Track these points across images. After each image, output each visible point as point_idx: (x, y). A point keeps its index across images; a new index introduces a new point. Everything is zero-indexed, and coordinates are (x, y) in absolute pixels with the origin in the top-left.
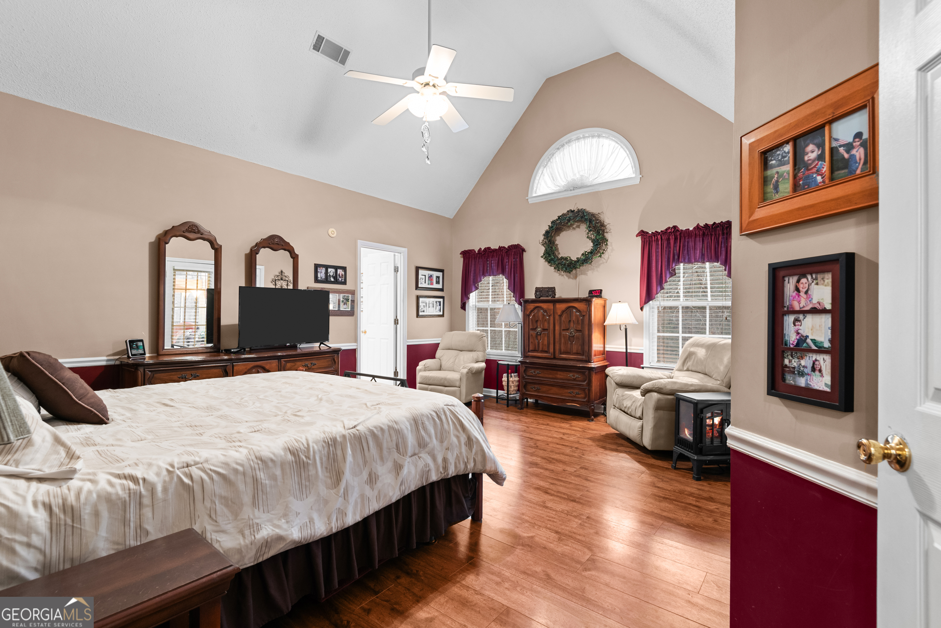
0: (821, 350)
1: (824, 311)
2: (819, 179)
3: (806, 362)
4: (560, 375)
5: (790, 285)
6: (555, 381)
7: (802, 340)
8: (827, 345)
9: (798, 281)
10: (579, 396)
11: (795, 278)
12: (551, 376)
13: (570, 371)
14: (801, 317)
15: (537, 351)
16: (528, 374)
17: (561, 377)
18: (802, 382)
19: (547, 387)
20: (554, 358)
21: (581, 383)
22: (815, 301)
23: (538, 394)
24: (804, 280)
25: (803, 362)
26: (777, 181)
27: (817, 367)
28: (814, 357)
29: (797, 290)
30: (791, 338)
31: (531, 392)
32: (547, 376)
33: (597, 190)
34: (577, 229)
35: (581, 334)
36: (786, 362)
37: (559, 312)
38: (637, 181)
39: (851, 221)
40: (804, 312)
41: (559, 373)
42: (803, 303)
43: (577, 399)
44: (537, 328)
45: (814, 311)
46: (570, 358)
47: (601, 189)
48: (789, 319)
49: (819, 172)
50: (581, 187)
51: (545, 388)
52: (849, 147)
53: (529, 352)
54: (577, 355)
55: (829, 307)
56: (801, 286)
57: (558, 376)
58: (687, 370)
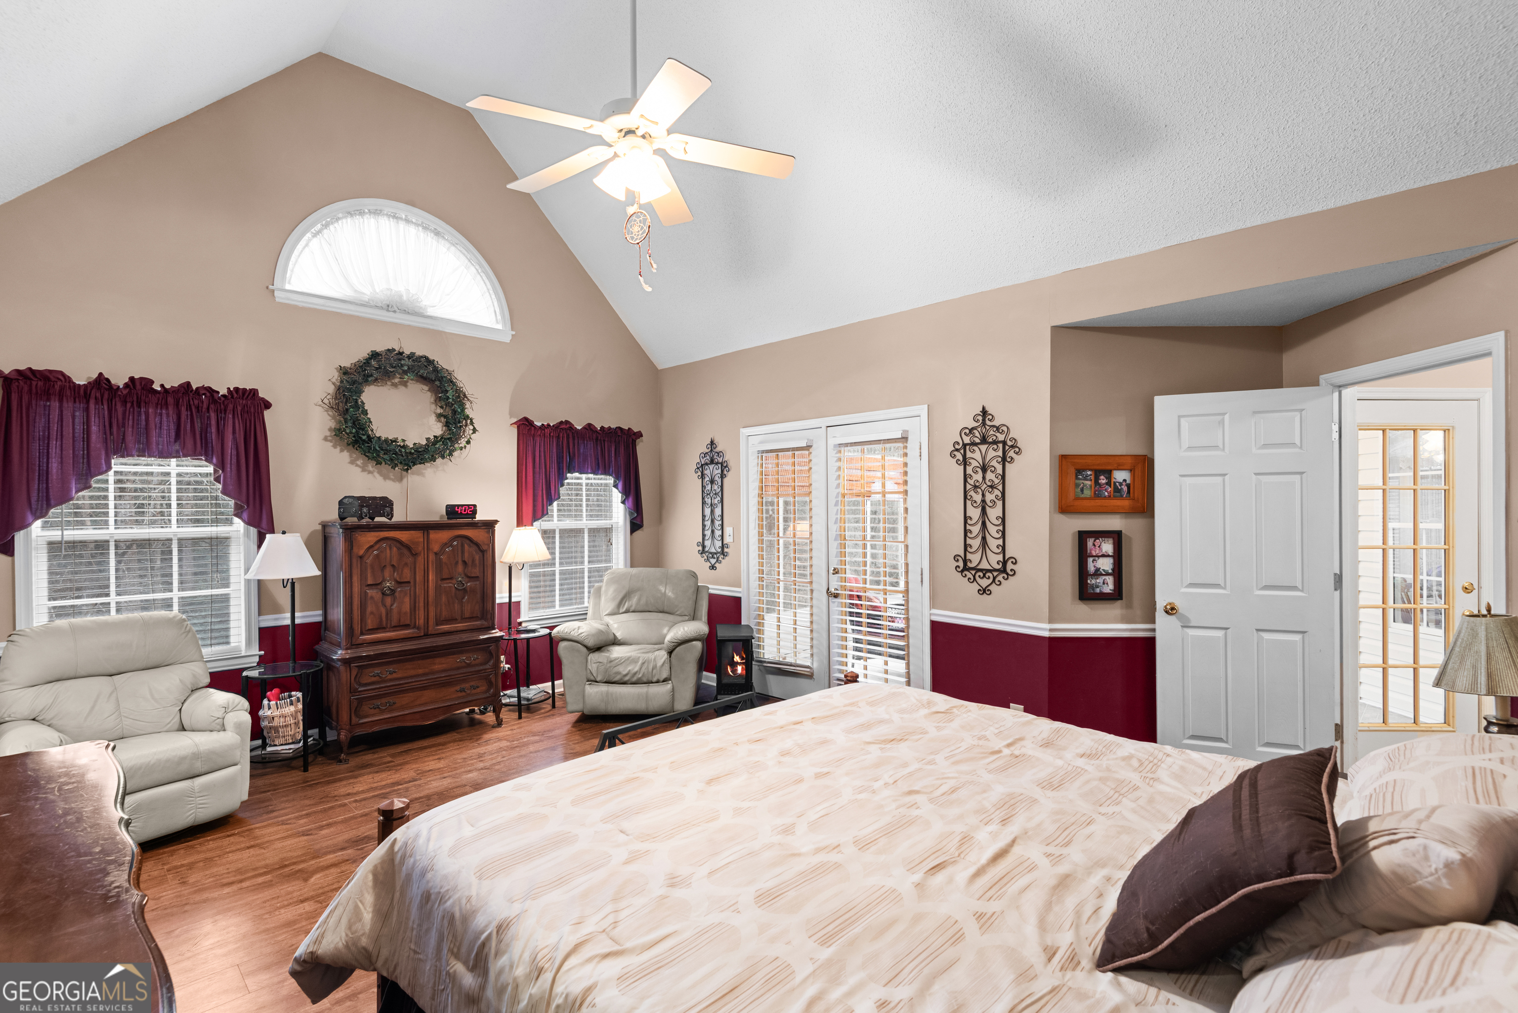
0: (1107, 574)
1: (1108, 556)
2: (1106, 493)
3: (1100, 580)
4: (440, 664)
5: (1090, 542)
6: (431, 677)
7: (1097, 570)
8: (1110, 571)
9: (1095, 541)
10: (478, 690)
11: (1093, 539)
12: (420, 671)
13: (461, 652)
14: (1097, 558)
15: (384, 628)
16: (365, 680)
17: (444, 666)
18: (1098, 590)
19: (411, 694)
20: (427, 635)
21: (481, 668)
22: (1104, 551)
23: (393, 715)
24: (1098, 541)
25: (1098, 581)
26: (1083, 488)
27: (1106, 582)
28: (1104, 577)
29: (1094, 545)
30: (1091, 568)
31: (373, 715)
32: (412, 672)
33: (441, 329)
34: (402, 388)
35: (478, 583)
36: (1089, 581)
37: (436, 548)
38: (507, 339)
39: (1118, 516)
40: (1099, 557)
41: (437, 660)
42: (1097, 552)
43: (475, 698)
44: (384, 580)
45: (1103, 556)
46: (459, 629)
47: (449, 329)
48: (1090, 560)
49: (1106, 490)
50: (406, 312)
51: (405, 699)
52: (1121, 484)
53: (362, 634)
54: (470, 622)
55: (1111, 554)
56: (1096, 544)
57: (437, 667)
58: (627, 612)
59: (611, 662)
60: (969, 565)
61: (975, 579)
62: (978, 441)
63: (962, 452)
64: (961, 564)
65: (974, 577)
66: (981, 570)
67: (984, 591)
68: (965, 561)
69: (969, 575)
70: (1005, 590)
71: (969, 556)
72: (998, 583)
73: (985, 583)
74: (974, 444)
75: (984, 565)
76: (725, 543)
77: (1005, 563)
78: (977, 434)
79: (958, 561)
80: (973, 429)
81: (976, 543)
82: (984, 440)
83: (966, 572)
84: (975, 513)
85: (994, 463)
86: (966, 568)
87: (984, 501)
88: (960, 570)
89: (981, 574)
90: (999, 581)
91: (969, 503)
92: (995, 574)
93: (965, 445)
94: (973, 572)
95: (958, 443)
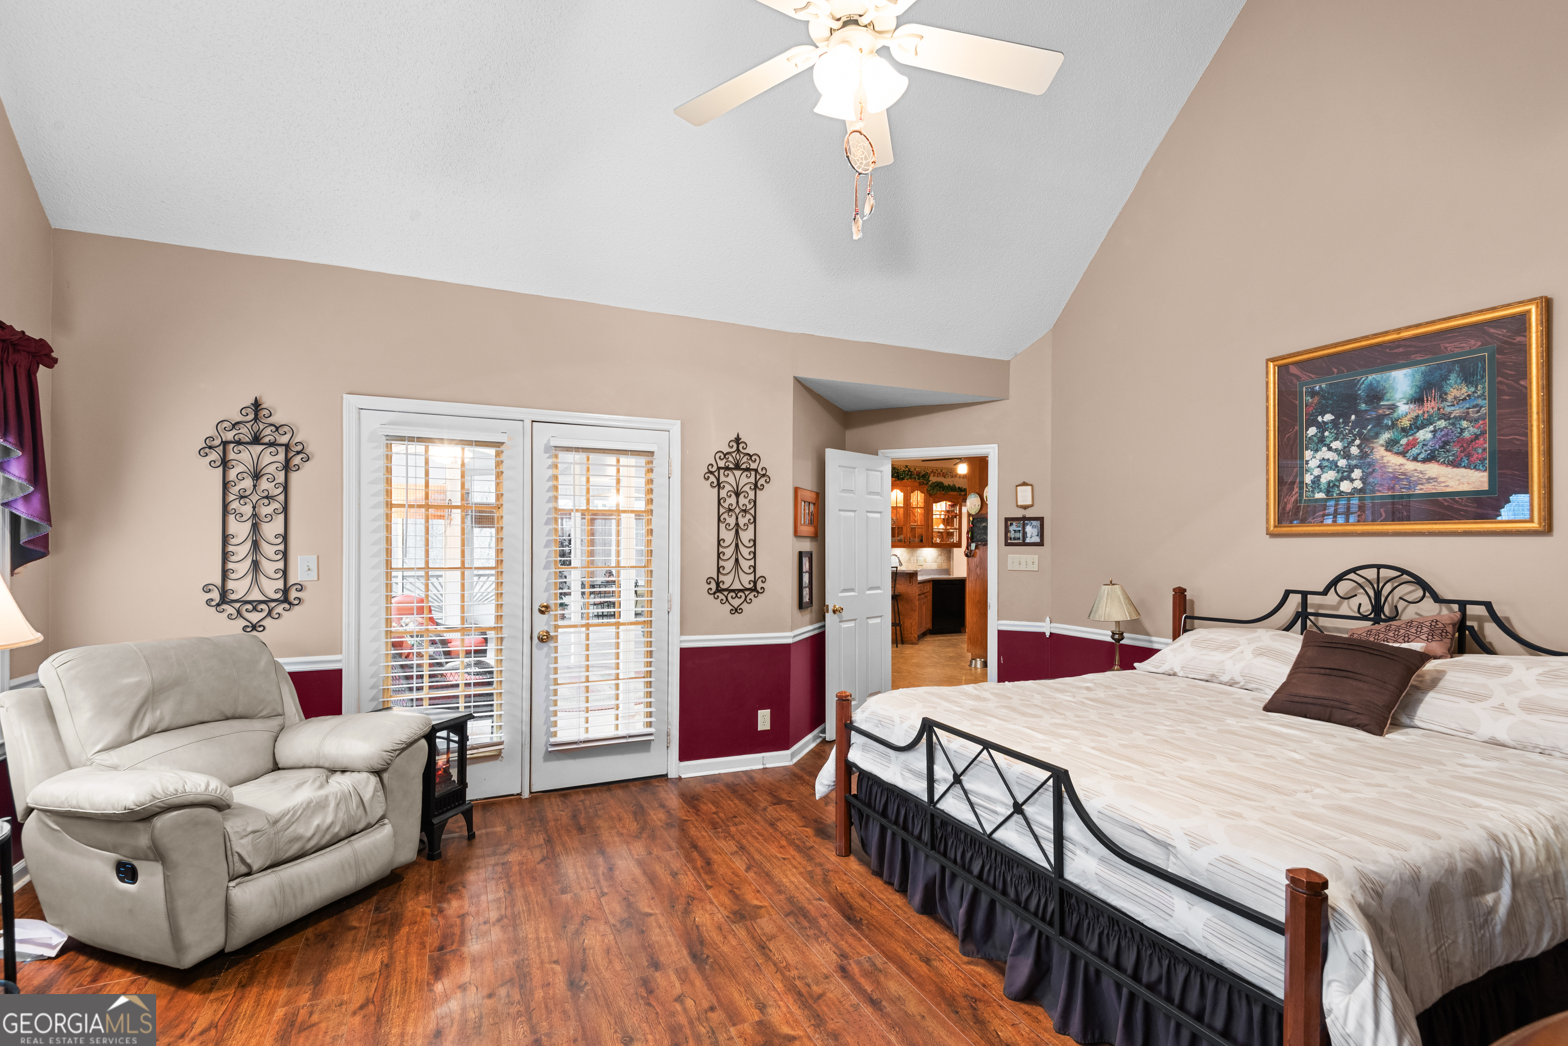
5: (803, 561)
11: (804, 558)
24: (805, 560)
42: (805, 569)
52: (812, 514)
55: (808, 570)
56: (805, 562)
58: (150, 733)
59: (276, 822)
60: (722, 586)
61: (727, 599)
62: (731, 466)
63: (715, 475)
64: (713, 586)
65: (727, 598)
66: (733, 591)
67: (736, 610)
68: (718, 584)
69: (721, 596)
70: (755, 607)
71: (721, 578)
72: (749, 601)
73: (736, 602)
74: (727, 468)
75: (736, 586)
76: (291, 581)
77: (755, 583)
78: (731, 459)
79: (709, 583)
80: (728, 453)
81: (729, 565)
82: (737, 467)
83: (718, 594)
84: (728, 536)
85: (747, 488)
86: (719, 590)
87: (737, 524)
88: (712, 592)
89: (734, 595)
90: (750, 599)
91: (722, 526)
92: (747, 593)
93: (719, 468)
94: (726, 593)
95: (712, 465)
